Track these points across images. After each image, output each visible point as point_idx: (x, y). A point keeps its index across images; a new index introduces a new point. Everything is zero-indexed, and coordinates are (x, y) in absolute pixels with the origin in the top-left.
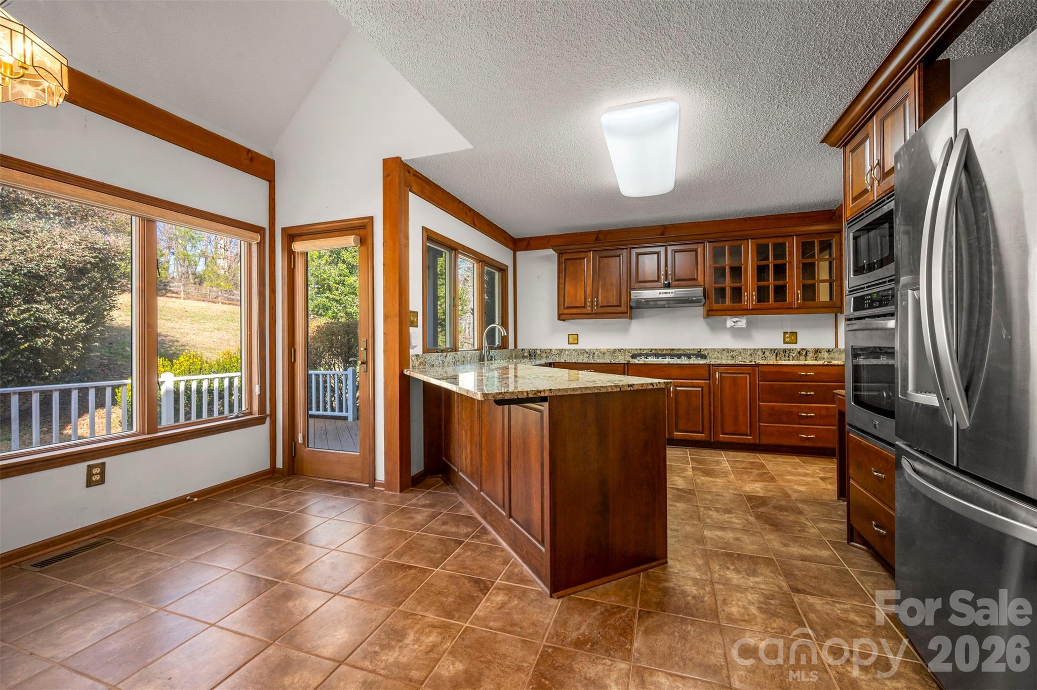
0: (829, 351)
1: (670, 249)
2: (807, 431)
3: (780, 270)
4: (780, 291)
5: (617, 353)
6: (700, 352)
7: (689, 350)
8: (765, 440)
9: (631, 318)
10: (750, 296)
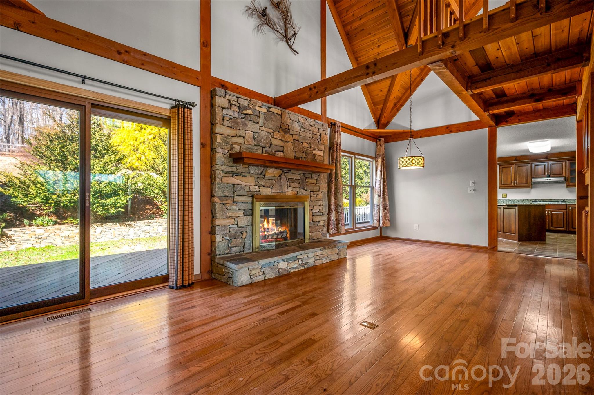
1: (550, 163)
5: (525, 201)
6: (564, 200)
7: (559, 199)
9: (531, 188)
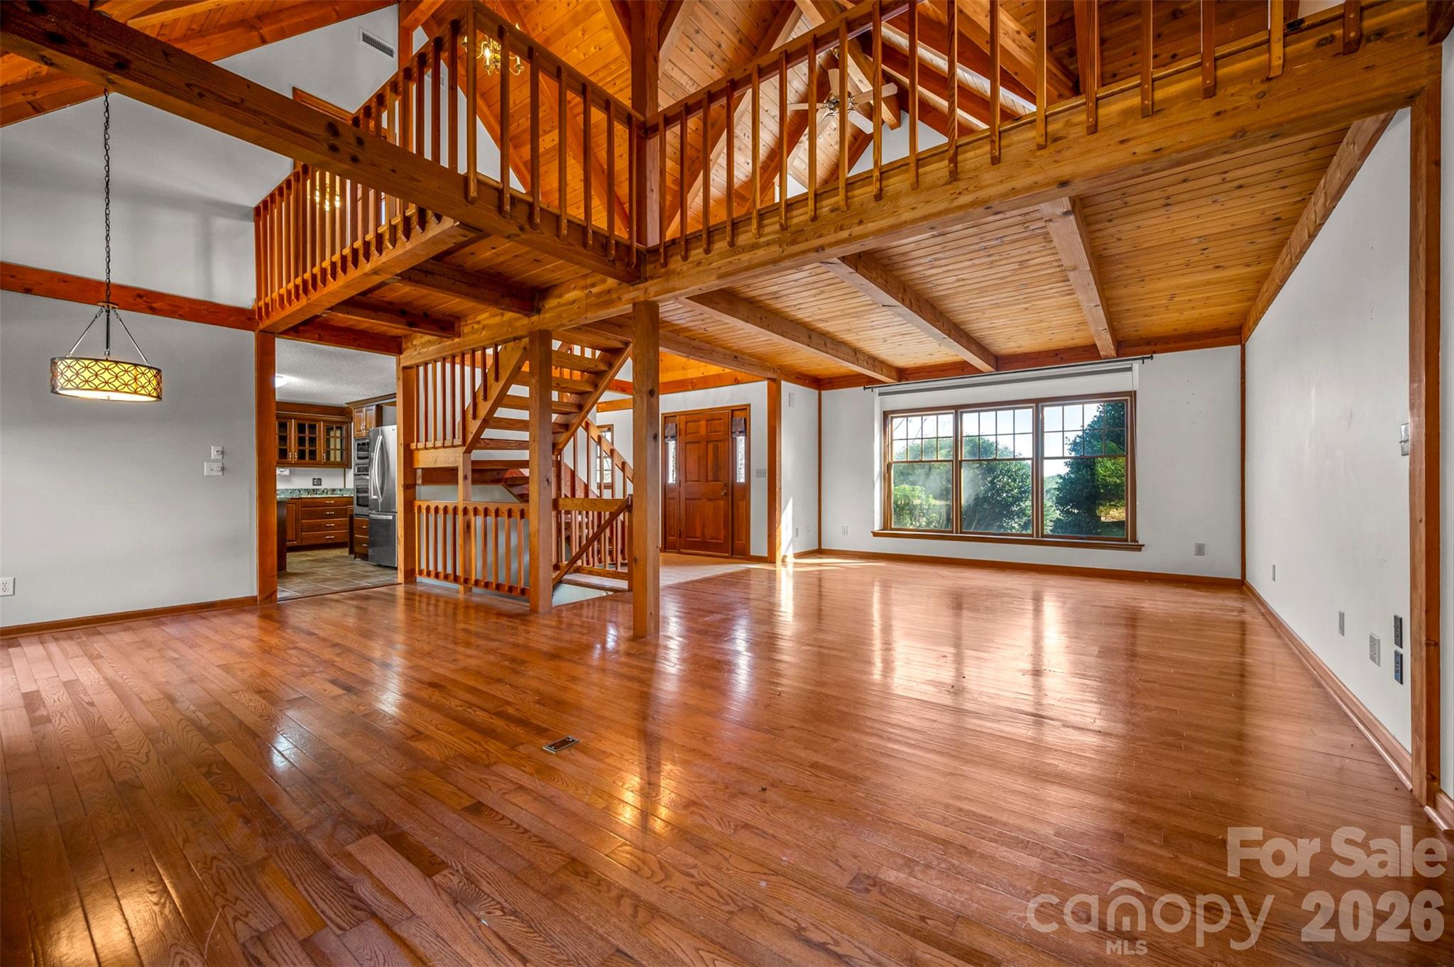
0: (341, 490)
2: (330, 535)
3: (313, 441)
4: (313, 453)
8: (305, 543)
10: (293, 455)
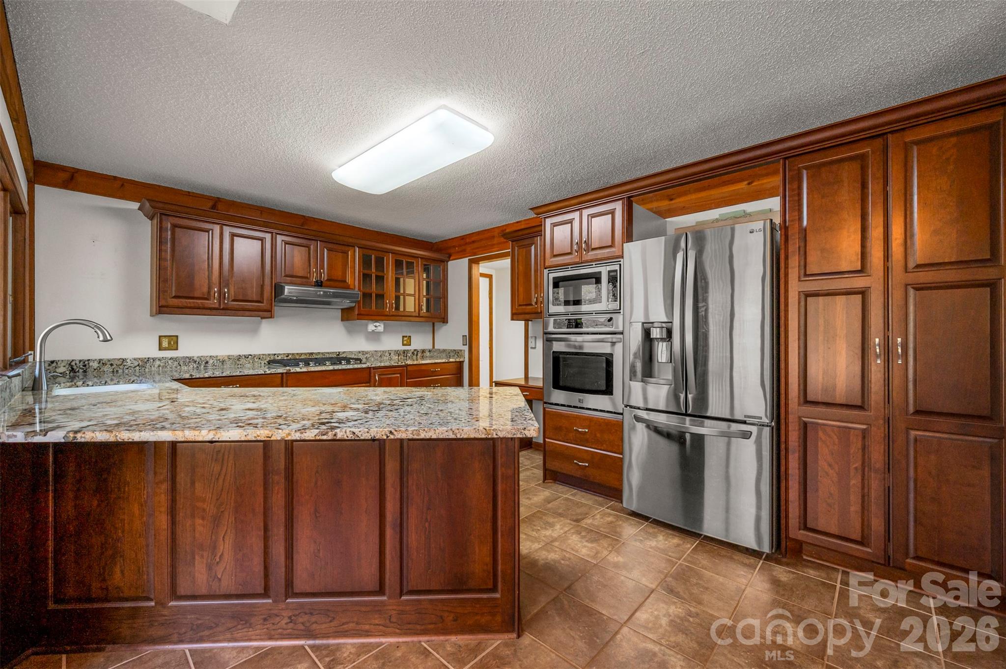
0: (430, 351)
1: (322, 245)
5: (243, 361)
6: (338, 355)
7: (328, 353)
